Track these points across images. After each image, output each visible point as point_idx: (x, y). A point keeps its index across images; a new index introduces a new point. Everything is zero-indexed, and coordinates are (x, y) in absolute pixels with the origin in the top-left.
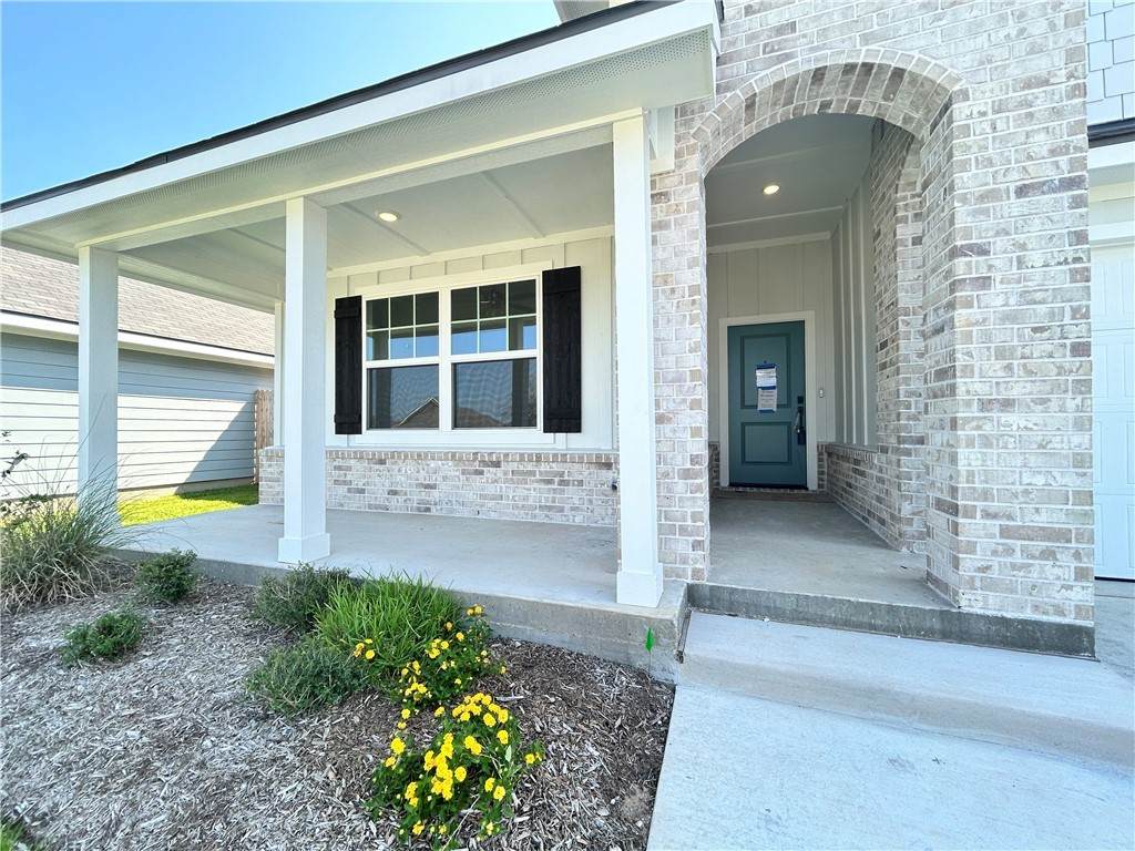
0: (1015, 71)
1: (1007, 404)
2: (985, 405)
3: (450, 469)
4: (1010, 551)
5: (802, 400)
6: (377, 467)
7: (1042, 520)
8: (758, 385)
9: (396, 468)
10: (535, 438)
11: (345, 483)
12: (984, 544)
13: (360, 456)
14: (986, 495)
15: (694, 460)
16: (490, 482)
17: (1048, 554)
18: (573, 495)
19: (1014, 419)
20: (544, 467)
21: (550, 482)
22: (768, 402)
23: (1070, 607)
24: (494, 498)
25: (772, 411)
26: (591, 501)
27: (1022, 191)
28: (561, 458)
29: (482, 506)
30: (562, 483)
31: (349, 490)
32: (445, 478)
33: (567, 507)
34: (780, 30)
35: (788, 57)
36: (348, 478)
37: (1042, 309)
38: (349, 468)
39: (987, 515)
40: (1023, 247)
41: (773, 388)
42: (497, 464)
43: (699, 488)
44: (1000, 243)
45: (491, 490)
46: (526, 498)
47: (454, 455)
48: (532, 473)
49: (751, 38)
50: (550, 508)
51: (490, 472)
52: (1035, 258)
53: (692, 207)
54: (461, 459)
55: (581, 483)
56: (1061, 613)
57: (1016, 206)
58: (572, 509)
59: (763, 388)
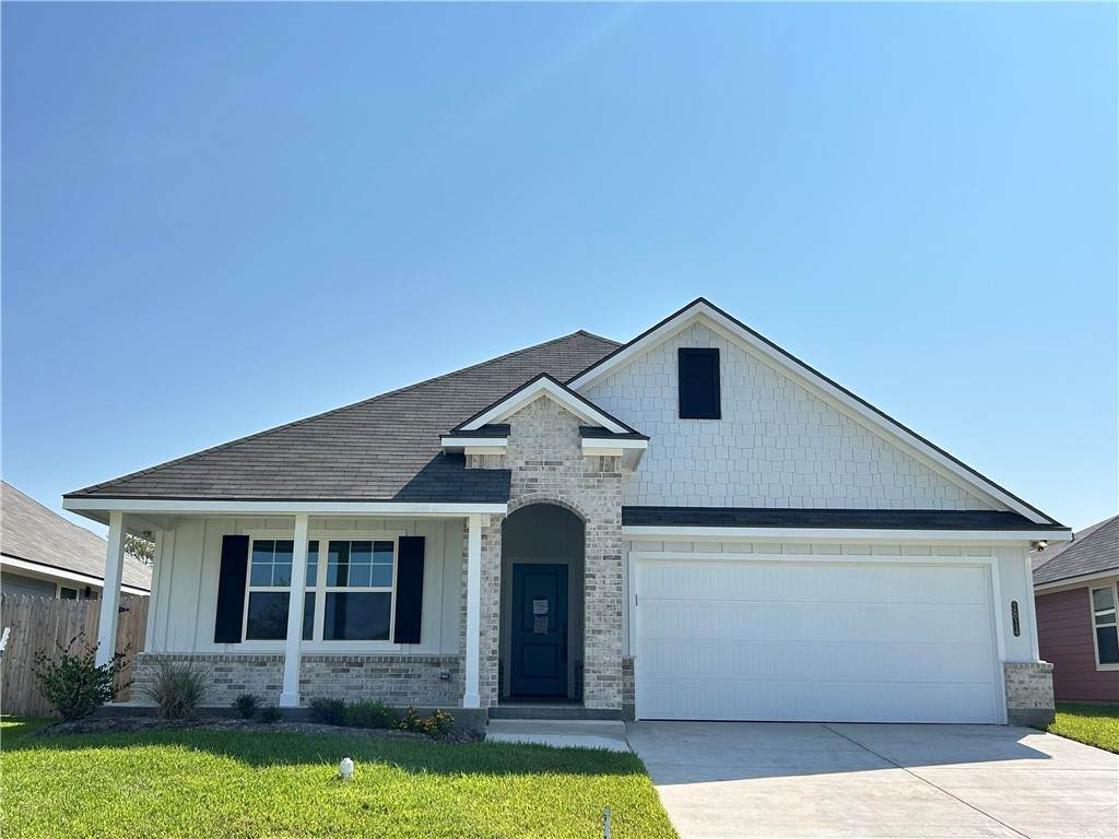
0: (603, 517)
1: (600, 632)
2: (594, 632)
3: (323, 668)
4: (599, 685)
5: (565, 626)
6: (259, 668)
7: (608, 673)
8: (535, 612)
9: (276, 668)
10: (388, 647)
11: (225, 681)
12: (592, 683)
13: (243, 659)
14: (593, 665)
15: (493, 652)
16: (355, 677)
17: (610, 685)
18: (414, 684)
19: (601, 637)
20: (395, 666)
21: (399, 676)
22: (541, 627)
23: (615, 703)
24: (356, 688)
25: (543, 634)
26: (426, 688)
27: (605, 558)
28: (408, 660)
29: (346, 694)
30: (407, 676)
31: (229, 687)
32: (318, 675)
33: (409, 692)
34: (532, 480)
35: (535, 491)
36: (230, 677)
37: (609, 599)
38: (231, 670)
39: (594, 672)
40: (604, 577)
41: (546, 615)
42: (361, 665)
43: (495, 664)
44: (598, 575)
45: (355, 682)
46: (381, 687)
47: (327, 658)
48: (387, 670)
49: (522, 480)
50: (398, 694)
51: (354, 670)
52: (608, 581)
53: (496, 543)
54: (333, 661)
55: (420, 676)
56: (613, 705)
57: (603, 562)
58: (414, 693)
59: (538, 615)
